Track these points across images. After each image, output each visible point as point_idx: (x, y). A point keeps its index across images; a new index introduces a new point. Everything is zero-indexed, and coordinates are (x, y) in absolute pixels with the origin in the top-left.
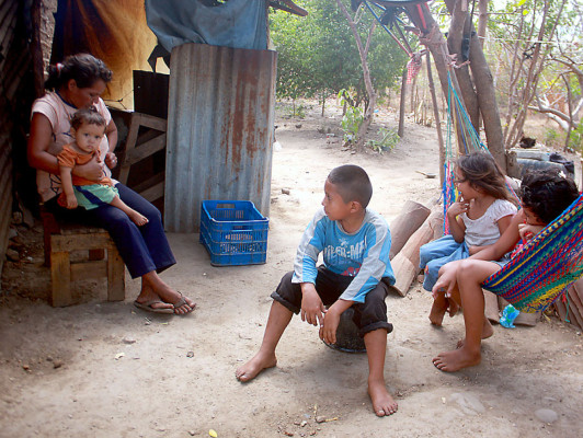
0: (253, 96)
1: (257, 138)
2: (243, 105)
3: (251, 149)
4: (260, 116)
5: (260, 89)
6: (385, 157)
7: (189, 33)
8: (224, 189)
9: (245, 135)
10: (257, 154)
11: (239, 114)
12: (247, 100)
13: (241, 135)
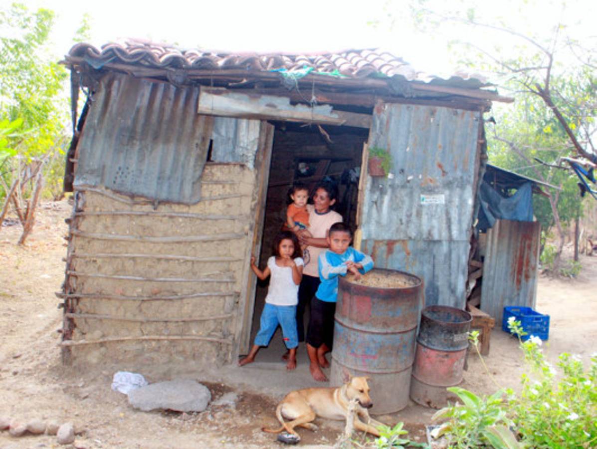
0: (529, 247)
1: (530, 270)
2: (524, 252)
3: (527, 277)
4: (532, 258)
5: (533, 243)
6: (575, 282)
7: (498, 214)
8: (511, 300)
9: (524, 269)
10: (531, 280)
11: (521, 257)
12: (526, 249)
13: (522, 269)
